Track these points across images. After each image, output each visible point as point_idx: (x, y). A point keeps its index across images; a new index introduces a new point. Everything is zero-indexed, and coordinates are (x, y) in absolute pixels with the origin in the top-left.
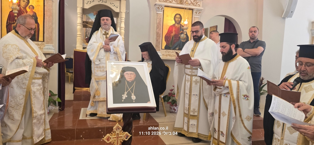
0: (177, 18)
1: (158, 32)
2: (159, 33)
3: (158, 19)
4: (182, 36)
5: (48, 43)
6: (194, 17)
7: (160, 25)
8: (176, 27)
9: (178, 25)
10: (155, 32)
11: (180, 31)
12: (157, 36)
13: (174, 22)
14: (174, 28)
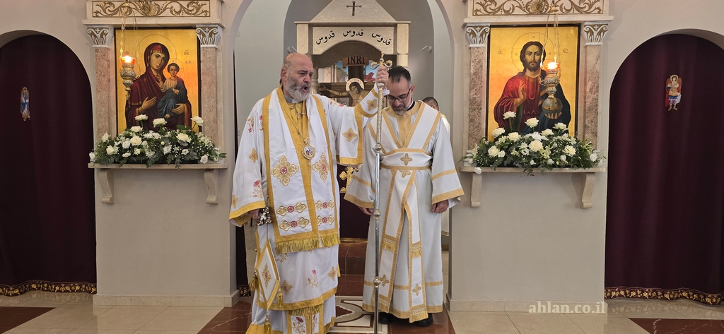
0: (530, 53)
1: (475, 98)
2: (478, 100)
3: (472, 64)
4: (549, 103)
6: (586, 47)
7: (480, 78)
8: (527, 81)
9: (532, 73)
10: (466, 99)
11: (540, 92)
12: (470, 108)
13: (521, 67)
14: (521, 83)
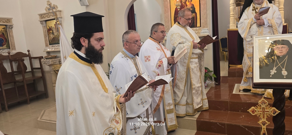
5: (204, 27)
